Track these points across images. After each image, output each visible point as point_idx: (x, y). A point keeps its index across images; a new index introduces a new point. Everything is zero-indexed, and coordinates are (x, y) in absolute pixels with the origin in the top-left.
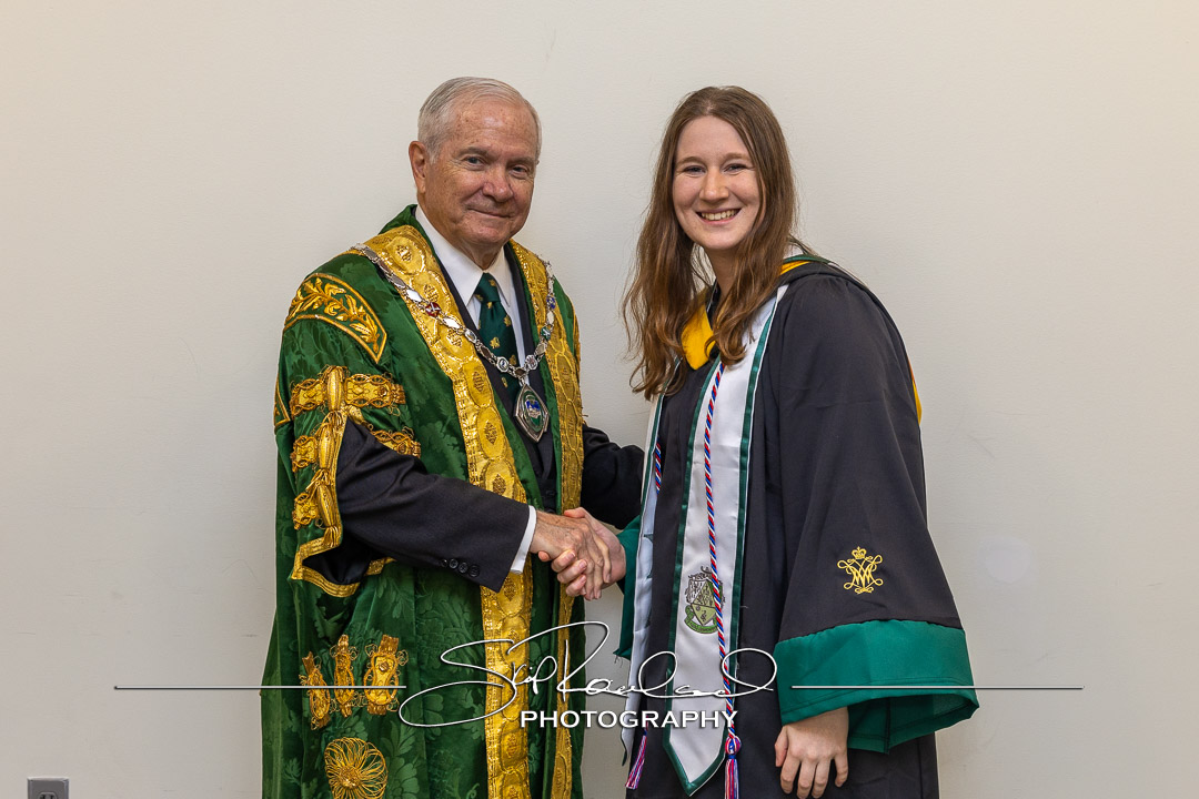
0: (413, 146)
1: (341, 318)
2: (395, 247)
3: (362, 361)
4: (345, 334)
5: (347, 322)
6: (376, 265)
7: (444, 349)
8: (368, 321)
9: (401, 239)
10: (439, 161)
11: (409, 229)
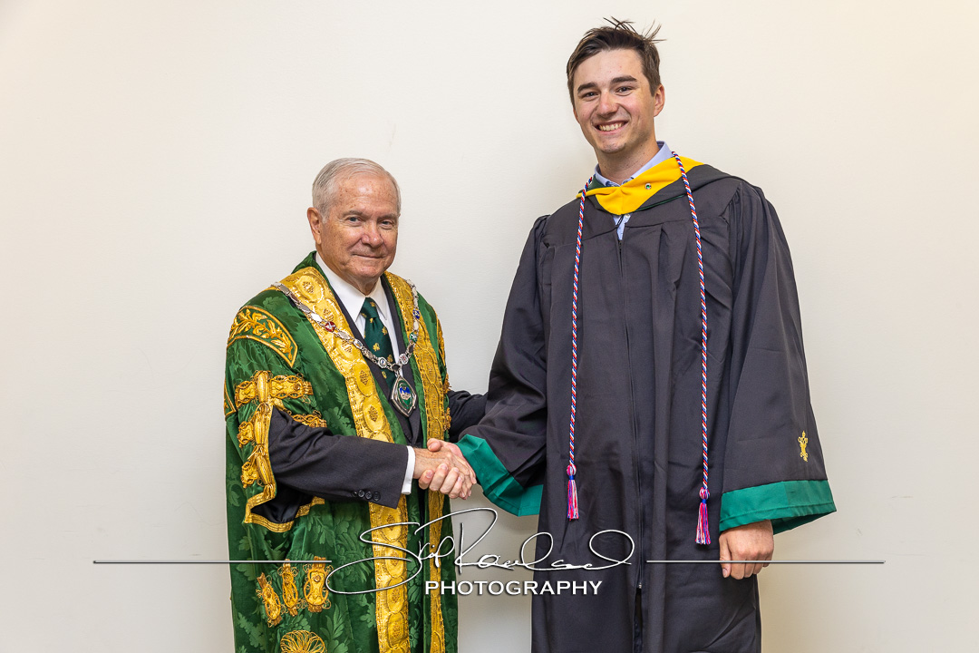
0: (310, 211)
1: (264, 336)
2: (302, 283)
3: (281, 366)
4: (268, 348)
5: (267, 340)
6: (289, 297)
7: (339, 355)
8: (284, 338)
9: (306, 278)
10: (329, 221)
11: (311, 270)
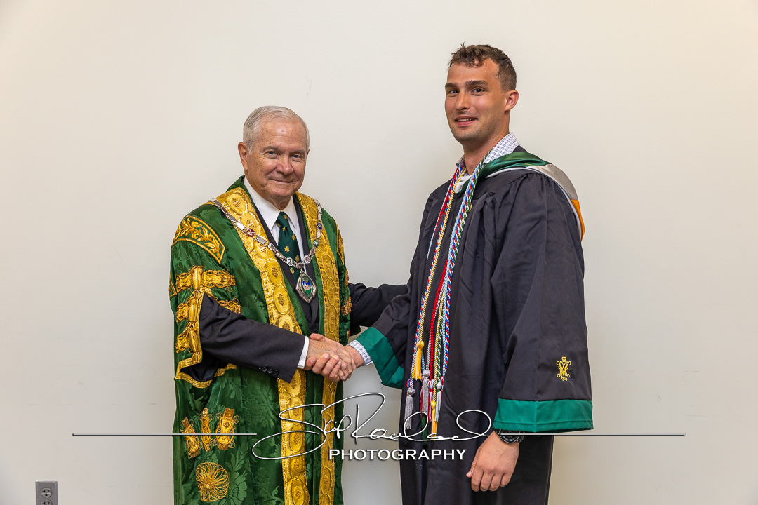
0: (240, 145)
1: (199, 240)
2: (232, 199)
3: (212, 263)
5: (203, 242)
7: (257, 254)
8: (214, 241)
10: (254, 153)
